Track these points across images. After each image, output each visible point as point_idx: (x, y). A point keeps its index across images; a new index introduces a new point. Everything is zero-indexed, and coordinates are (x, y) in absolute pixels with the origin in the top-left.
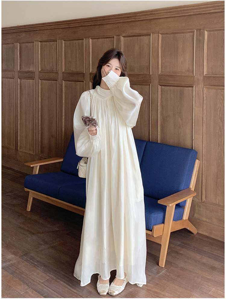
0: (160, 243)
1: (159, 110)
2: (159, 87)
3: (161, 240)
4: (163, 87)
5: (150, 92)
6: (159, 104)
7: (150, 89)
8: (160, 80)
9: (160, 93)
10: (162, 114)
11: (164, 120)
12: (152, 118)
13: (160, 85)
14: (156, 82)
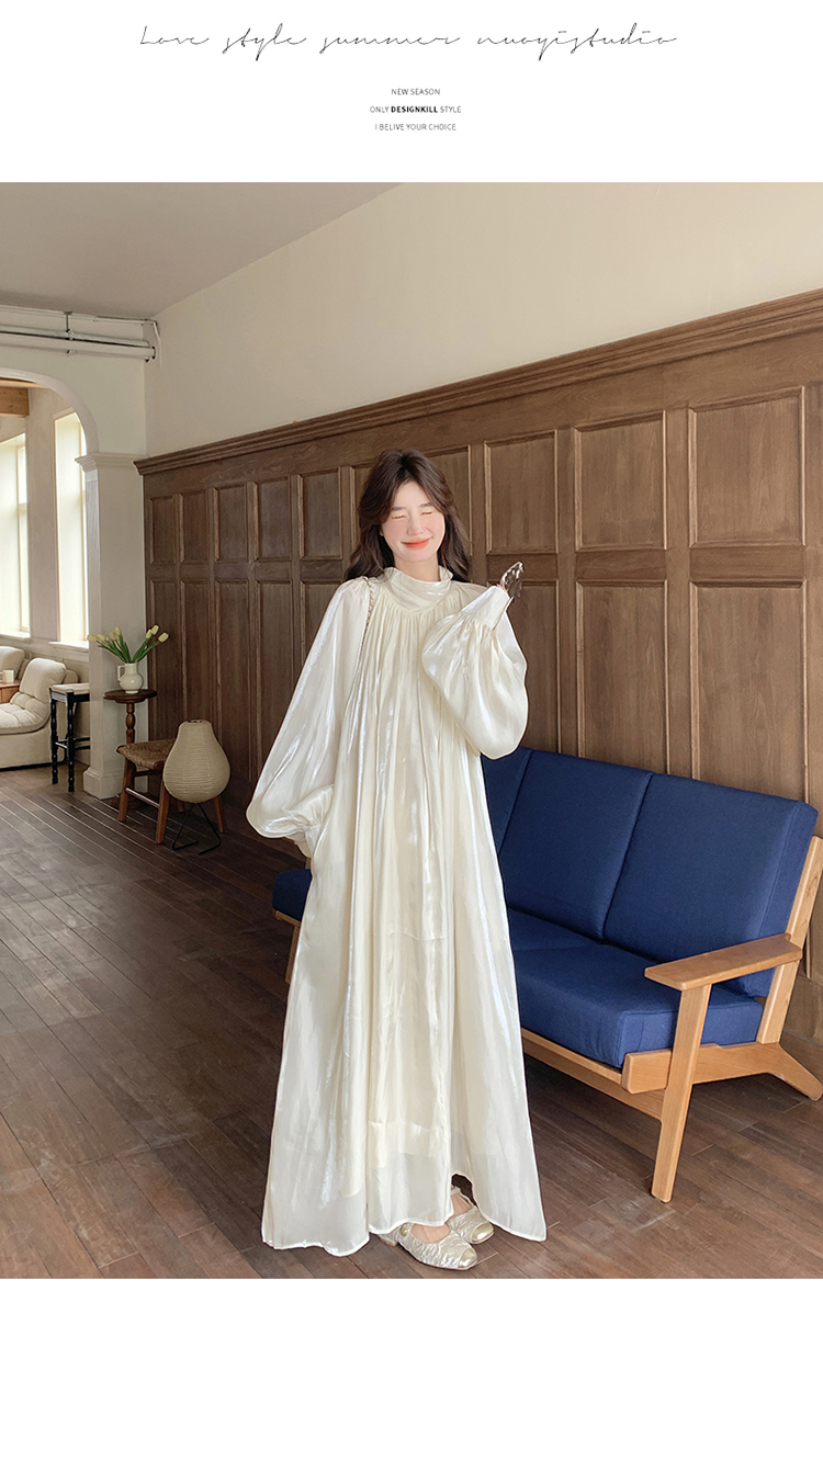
0: (657, 1117)
1: (694, 669)
2: (694, 589)
3: (660, 1105)
4: (705, 589)
5: (663, 607)
6: (693, 648)
7: (663, 597)
8: (694, 565)
9: (694, 610)
10: (703, 682)
11: (711, 704)
12: (673, 693)
13: (694, 583)
14: (681, 572)
